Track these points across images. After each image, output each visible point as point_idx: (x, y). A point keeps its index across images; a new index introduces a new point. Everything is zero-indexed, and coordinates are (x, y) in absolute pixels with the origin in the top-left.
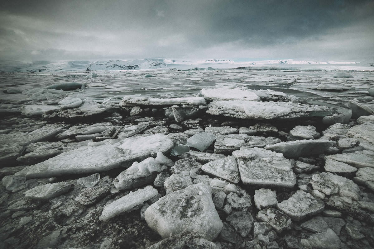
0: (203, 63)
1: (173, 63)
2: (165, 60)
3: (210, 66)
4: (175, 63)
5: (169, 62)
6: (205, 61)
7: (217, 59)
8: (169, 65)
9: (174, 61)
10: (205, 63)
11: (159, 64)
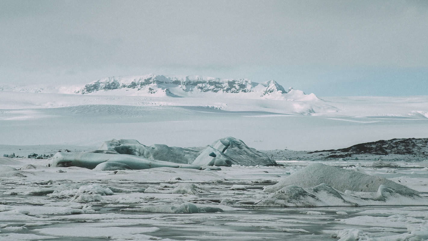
6: (80, 88)
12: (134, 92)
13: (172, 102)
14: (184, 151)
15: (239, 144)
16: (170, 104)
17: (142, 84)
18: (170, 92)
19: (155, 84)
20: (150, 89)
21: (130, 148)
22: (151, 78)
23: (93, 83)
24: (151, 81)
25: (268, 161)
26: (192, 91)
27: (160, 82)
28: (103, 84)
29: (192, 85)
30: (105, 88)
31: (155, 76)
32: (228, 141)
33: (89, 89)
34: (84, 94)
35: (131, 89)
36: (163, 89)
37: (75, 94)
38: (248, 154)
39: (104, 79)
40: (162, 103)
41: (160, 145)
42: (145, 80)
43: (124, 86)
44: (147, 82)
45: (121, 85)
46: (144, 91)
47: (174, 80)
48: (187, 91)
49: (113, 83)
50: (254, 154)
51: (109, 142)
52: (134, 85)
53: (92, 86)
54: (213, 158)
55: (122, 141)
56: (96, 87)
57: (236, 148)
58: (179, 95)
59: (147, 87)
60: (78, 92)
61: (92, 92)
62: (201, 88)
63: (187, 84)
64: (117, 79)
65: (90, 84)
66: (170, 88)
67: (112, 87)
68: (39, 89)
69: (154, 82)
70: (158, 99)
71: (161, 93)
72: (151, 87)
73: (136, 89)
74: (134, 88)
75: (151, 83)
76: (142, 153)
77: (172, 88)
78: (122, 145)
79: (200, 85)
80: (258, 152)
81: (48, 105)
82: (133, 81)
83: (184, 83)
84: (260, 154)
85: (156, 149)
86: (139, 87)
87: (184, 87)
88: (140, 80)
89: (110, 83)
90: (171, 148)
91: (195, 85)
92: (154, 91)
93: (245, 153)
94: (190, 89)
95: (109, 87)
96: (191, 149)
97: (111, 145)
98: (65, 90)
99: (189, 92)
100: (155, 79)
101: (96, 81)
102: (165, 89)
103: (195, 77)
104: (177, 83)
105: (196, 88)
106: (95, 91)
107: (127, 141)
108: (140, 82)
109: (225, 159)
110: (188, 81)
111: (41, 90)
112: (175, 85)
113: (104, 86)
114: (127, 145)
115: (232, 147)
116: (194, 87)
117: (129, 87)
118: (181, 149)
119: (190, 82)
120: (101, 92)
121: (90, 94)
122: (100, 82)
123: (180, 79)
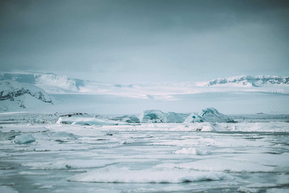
0: (196, 91)
1: (74, 89)
2: (44, 77)
3: (209, 107)
4: (83, 90)
5: (60, 85)
6: (207, 83)
7: (261, 77)
8: (59, 97)
9: (79, 83)
10: (206, 91)
11: (19, 94)
12: (235, 85)
13: (255, 90)
14: (183, 115)
15: (213, 111)
16: (253, 90)
17: (239, 80)
18: (254, 84)
19: (246, 80)
20: (244, 83)
21: (156, 114)
22: (244, 77)
23: (213, 80)
24: (244, 79)
25: (228, 120)
26: (266, 83)
27: (249, 79)
28: (219, 81)
29: (266, 80)
30: (220, 83)
31: (246, 76)
32: (207, 110)
33: (211, 84)
34: (209, 86)
35: (233, 83)
36: (250, 83)
37: (204, 86)
38: (217, 116)
39: (219, 78)
40: (250, 90)
41: (170, 112)
42: (241, 78)
43: (230, 82)
44: (242, 79)
45: (228, 81)
46: (240, 84)
47: (256, 78)
48: (263, 83)
49: (224, 80)
50: (220, 116)
51: (145, 111)
52: (235, 81)
53: (213, 82)
54: (194, 118)
55: (152, 111)
56: (215, 82)
57: (211, 113)
58: (259, 85)
59: (242, 82)
60: (206, 85)
61: (213, 85)
62: (271, 82)
63: (263, 80)
64: (226, 78)
65: (212, 81)
66: (254, 82)
67: (223, 82)
68: (186, 84)
69: (246, 79)
70: (247, 88)
71: (249, 85)
72: (244, 82)
73: (236, 83)
74: (235, 82)
75: (244, 80)
76: (161, 116)
77: (255, 82)
78: (152, 113)
79: (270, 80)
80: (223, 115)
81: (190, 92)
82: (234, 79)
83: (262, 79)
84: (224, 116)
85: (168, 114)
86: (238, 82)
87: (262, 82)
88: (238, 78)
89: (223, 80)
90: (177, 114)
91: (268, 80)
92: (246, 84)
93: (215, 116)
94: (265, 82)
95: (222, 82)
96: (187, 114)
97: (146, 113)
98: (199, 84)
99: (264, 84)
100: (246, 78)
101: (215, 79)
102: (252, 83)
103: (268, 76)
104: (258, 79)
105: (268, 82)
106: (215, 84)
107: (155, 111)
108: (238, 79)
109: (200, 119)
110: (264, 78)
111: (187, 85)
112: (257, 80)
113: (219, 82)
114: (154, 113)
115: (208, 113)
116: (267, 81)
117: (232, 82)
118: (182, 114)
119: (265, 79)
120: (218, 85)
121: (212, 86)
122: (217, 80)
123: (259, 77)
